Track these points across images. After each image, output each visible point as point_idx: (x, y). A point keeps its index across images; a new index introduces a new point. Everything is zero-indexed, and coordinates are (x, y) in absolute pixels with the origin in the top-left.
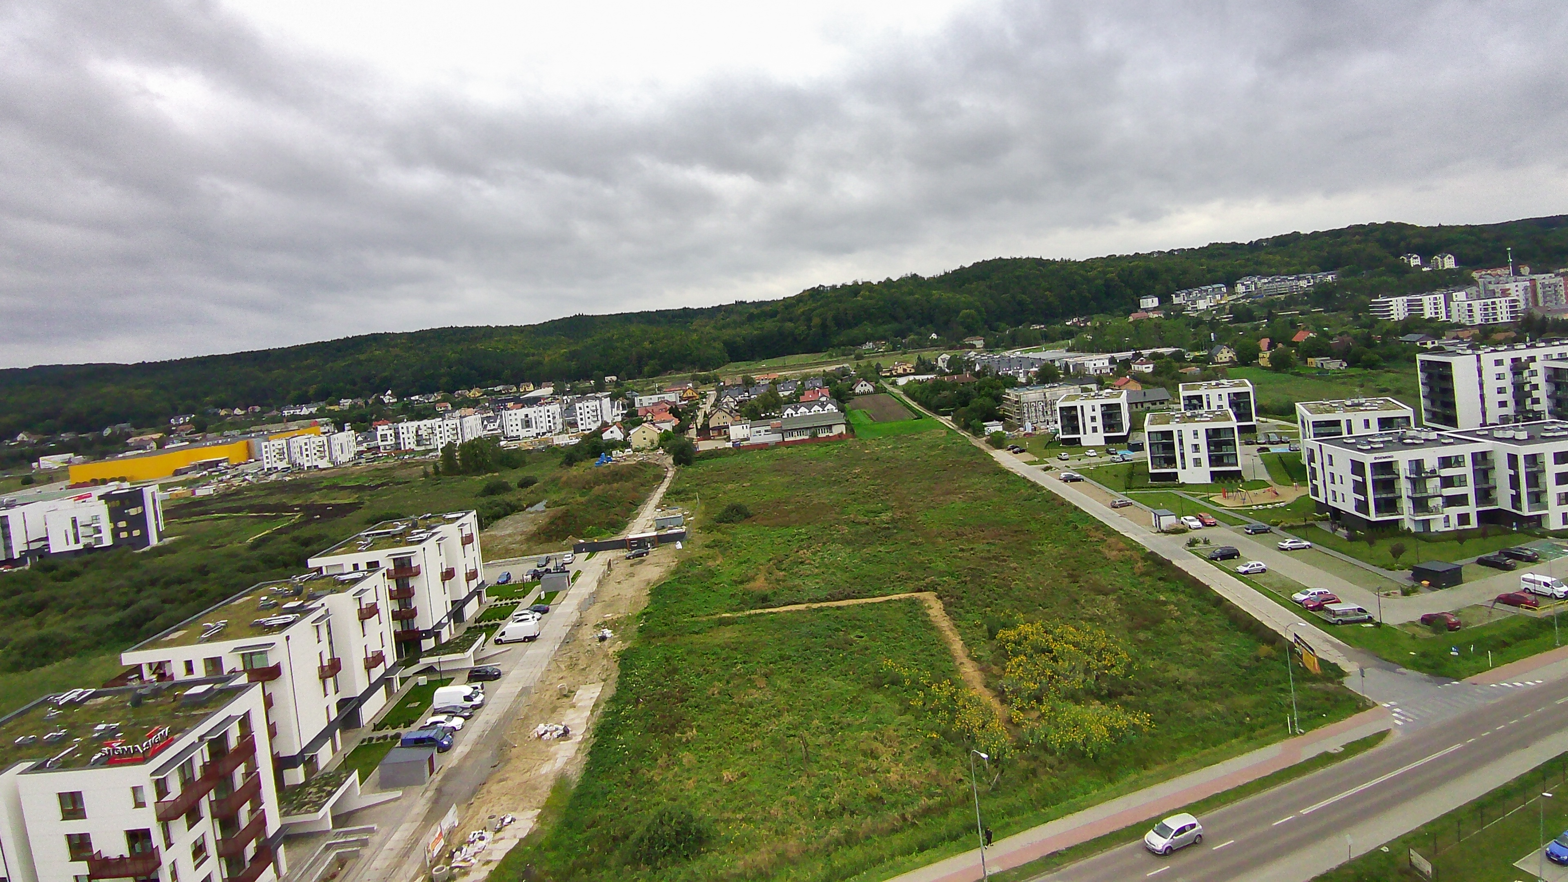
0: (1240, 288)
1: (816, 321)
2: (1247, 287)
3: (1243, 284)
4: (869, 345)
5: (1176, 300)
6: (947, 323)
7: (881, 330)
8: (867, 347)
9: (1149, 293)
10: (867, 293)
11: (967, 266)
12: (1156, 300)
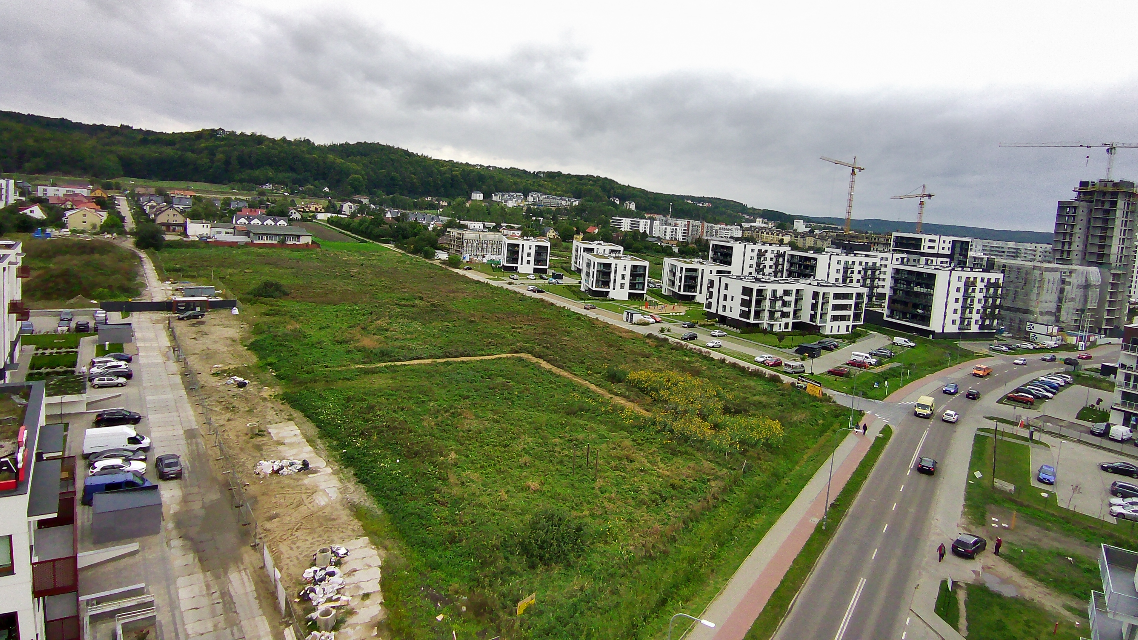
0: (530, 199)
1: (220, 156)
2: (534, 198)
3: (532, 196)
4: (269, 187)
5: (494, 198)
6: (339, 181)
7: (281, 176)
8: (267, 188)
9: (478, 190)
10: (271, 144)
11: (351, 143)
12: (482, 195)
